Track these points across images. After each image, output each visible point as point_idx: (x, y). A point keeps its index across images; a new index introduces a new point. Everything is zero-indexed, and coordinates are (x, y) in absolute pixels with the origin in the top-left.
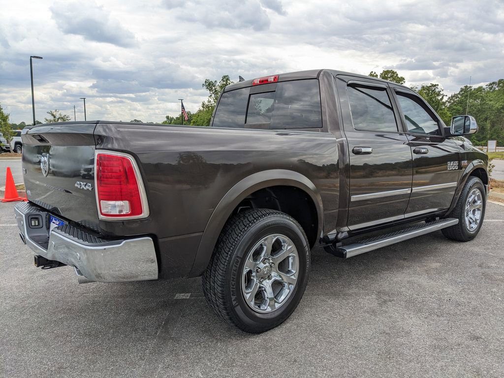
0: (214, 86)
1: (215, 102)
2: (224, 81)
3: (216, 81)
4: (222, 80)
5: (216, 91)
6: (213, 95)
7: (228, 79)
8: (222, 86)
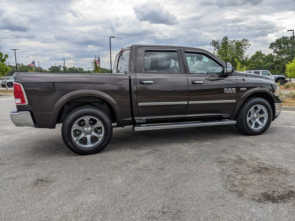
0: (217, 44)
1: (217, 53)
2: (224, 40)
3: (219, 41)
4: (223, 40)
5: (218, 47)
6: (217, 50)
7: (227, 39)
8: (223, 43)
